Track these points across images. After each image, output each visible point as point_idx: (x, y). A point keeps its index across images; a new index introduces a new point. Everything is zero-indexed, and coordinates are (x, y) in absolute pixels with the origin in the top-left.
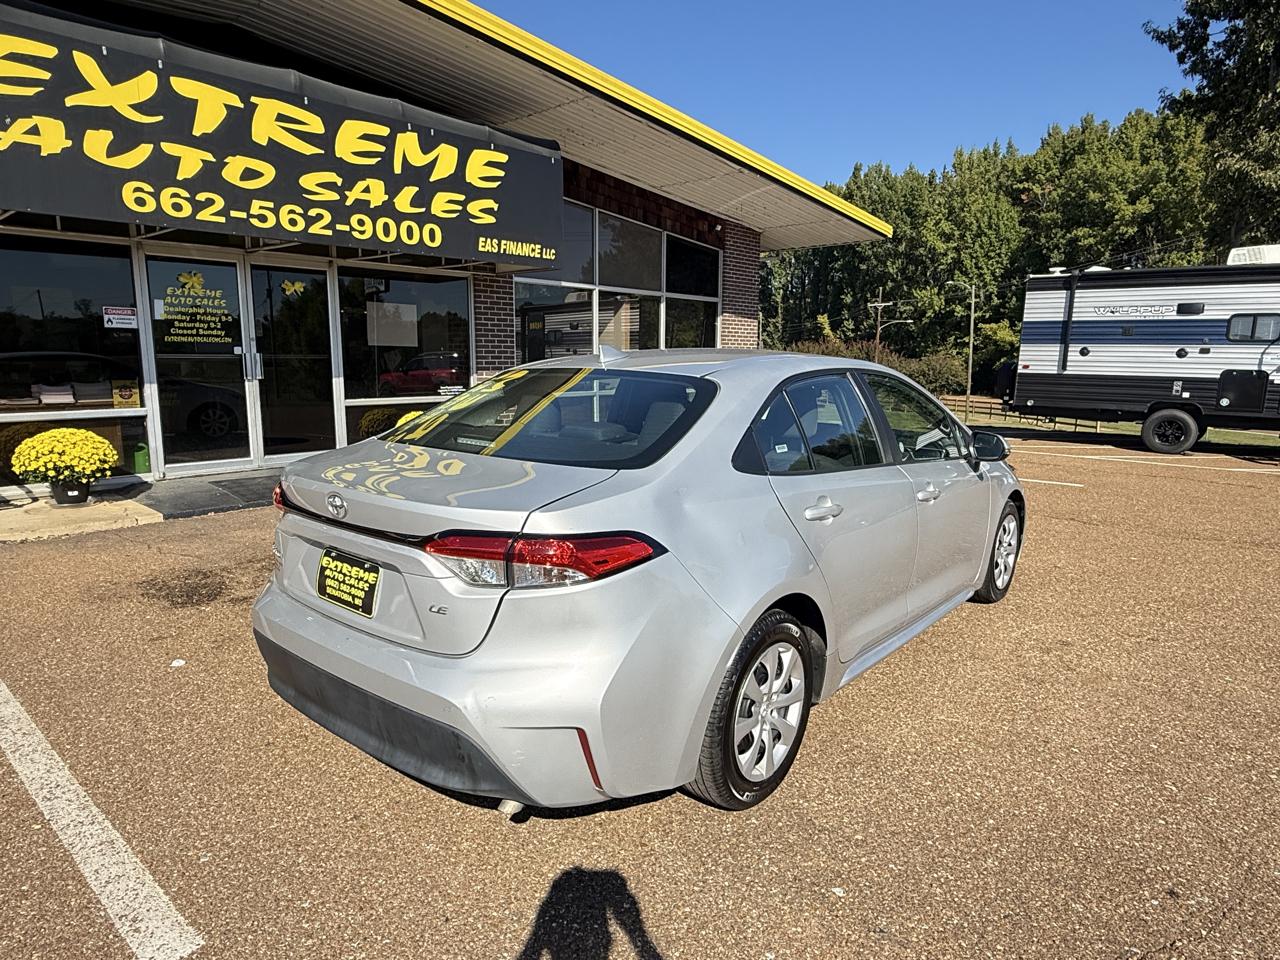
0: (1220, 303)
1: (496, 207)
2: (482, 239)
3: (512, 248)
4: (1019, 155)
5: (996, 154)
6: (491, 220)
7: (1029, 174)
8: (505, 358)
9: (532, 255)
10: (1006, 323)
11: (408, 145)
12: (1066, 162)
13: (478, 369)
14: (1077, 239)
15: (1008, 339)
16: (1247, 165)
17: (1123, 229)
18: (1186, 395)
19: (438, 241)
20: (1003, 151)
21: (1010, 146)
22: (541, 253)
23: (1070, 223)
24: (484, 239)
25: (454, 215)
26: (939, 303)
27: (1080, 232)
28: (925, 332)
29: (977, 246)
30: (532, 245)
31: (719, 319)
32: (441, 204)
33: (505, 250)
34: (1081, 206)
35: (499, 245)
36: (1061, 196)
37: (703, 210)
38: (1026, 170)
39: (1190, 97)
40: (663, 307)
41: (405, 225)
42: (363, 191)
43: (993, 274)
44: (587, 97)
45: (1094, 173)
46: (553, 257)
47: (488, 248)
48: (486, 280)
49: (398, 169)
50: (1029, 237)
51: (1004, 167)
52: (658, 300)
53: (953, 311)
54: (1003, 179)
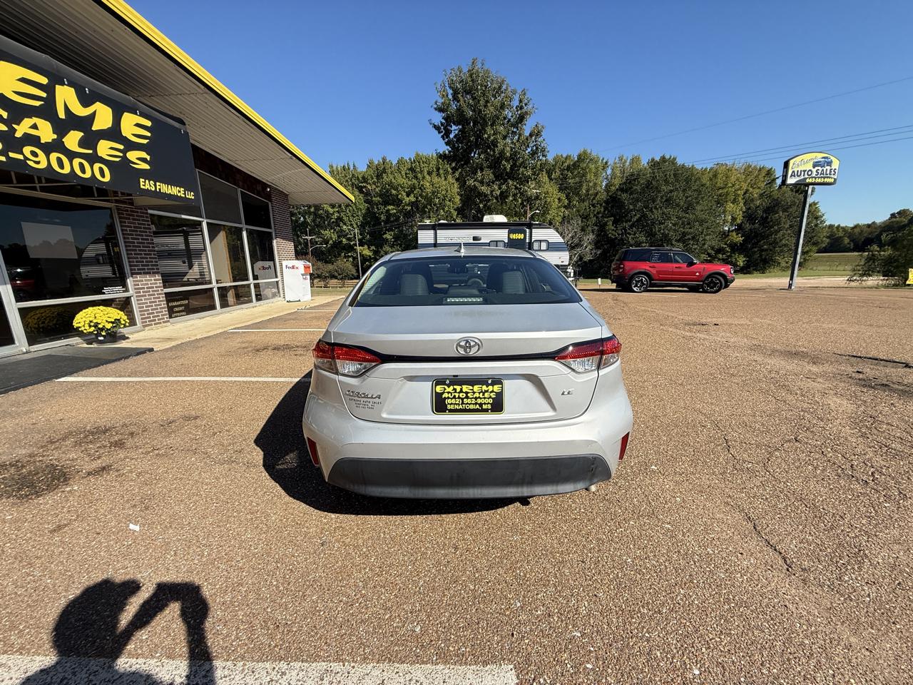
0: (486, 236)
1: (148, 158)
2: (142, 180)
3: (165, 188)
4: (359, 170)
5: (349, 169)
6: (146, 167)
7: (365, 180)
8: (152, 265)
9: (179, 195)
10: (366, 247)
11: (66, 97)
12: (379, 176)
13: (132, 274)
14: (388, 210)
15: (368, 254)
16: (477, 184)
17: (406, 207)
18: (479, 273)
19: (107, 178)
20: (352, 168)
21: (354, 166)
22: (185, 194)
23: (386, 203)
24: (143, 180)
25: (118, 159)
26: (335, 237)
27: (390, 207)
28: (330, 251)
29: (348, 211)
30: (178, 188)
31: (275, 242)
32: (105, 148)
33: (160, 189)
34: (388, 196)
35: (155, 185)
36: (380, 191)
37: (258, 178)
38: (363, 178)
39: (445, 154)
40: (244, 234)
41: (76, 161)
42: (31, 127)
43: (357, 224)
44: (207, 93)
45: (391, 182)
46: (193, 198)
47: (147, 187)
48: (127, 211)
49: (62, 115)
50: (368, 208)
51: (353, 175)
52: (240, 230)
53: (342, 241)
54: (353, 181)
